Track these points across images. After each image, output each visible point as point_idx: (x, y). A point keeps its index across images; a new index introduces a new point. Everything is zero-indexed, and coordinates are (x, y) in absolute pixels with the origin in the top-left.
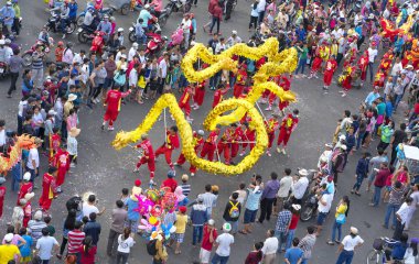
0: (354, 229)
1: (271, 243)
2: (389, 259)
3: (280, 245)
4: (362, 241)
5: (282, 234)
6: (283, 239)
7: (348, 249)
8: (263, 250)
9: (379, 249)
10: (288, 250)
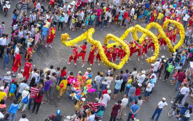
0: (164, 99)
1: (125, 101)
2: (178, 114)
3: (129, 102)
4: (167, 104)
5: (130, 98)
6: (130, 100)
7: (160, 107)
8: (121, 104)
9: (174, 109)
10: (132, 106)
